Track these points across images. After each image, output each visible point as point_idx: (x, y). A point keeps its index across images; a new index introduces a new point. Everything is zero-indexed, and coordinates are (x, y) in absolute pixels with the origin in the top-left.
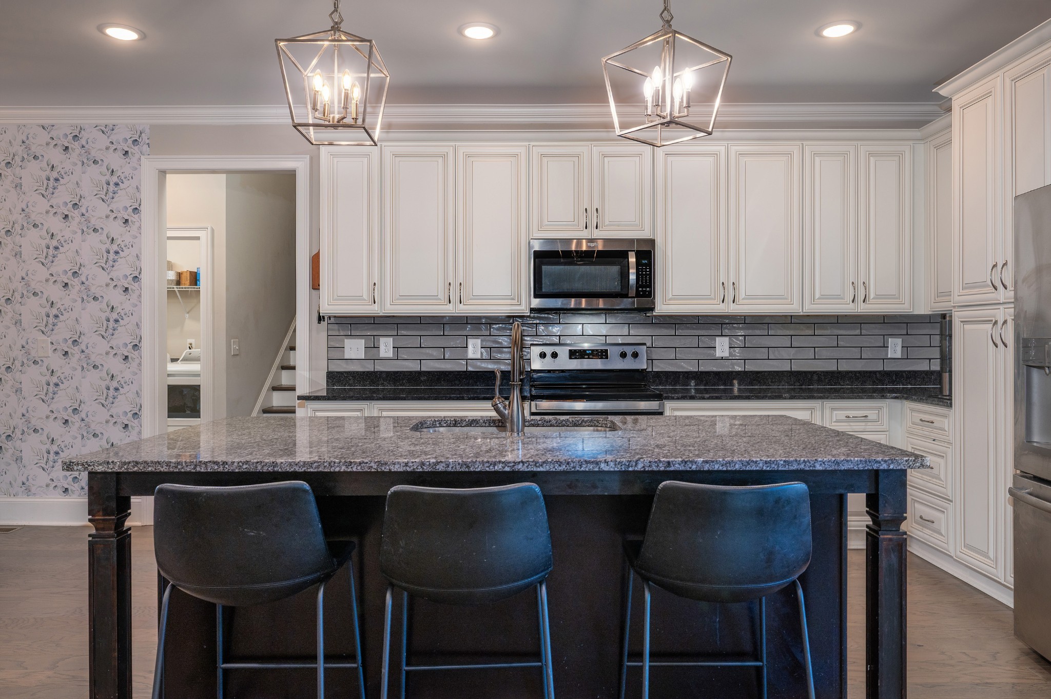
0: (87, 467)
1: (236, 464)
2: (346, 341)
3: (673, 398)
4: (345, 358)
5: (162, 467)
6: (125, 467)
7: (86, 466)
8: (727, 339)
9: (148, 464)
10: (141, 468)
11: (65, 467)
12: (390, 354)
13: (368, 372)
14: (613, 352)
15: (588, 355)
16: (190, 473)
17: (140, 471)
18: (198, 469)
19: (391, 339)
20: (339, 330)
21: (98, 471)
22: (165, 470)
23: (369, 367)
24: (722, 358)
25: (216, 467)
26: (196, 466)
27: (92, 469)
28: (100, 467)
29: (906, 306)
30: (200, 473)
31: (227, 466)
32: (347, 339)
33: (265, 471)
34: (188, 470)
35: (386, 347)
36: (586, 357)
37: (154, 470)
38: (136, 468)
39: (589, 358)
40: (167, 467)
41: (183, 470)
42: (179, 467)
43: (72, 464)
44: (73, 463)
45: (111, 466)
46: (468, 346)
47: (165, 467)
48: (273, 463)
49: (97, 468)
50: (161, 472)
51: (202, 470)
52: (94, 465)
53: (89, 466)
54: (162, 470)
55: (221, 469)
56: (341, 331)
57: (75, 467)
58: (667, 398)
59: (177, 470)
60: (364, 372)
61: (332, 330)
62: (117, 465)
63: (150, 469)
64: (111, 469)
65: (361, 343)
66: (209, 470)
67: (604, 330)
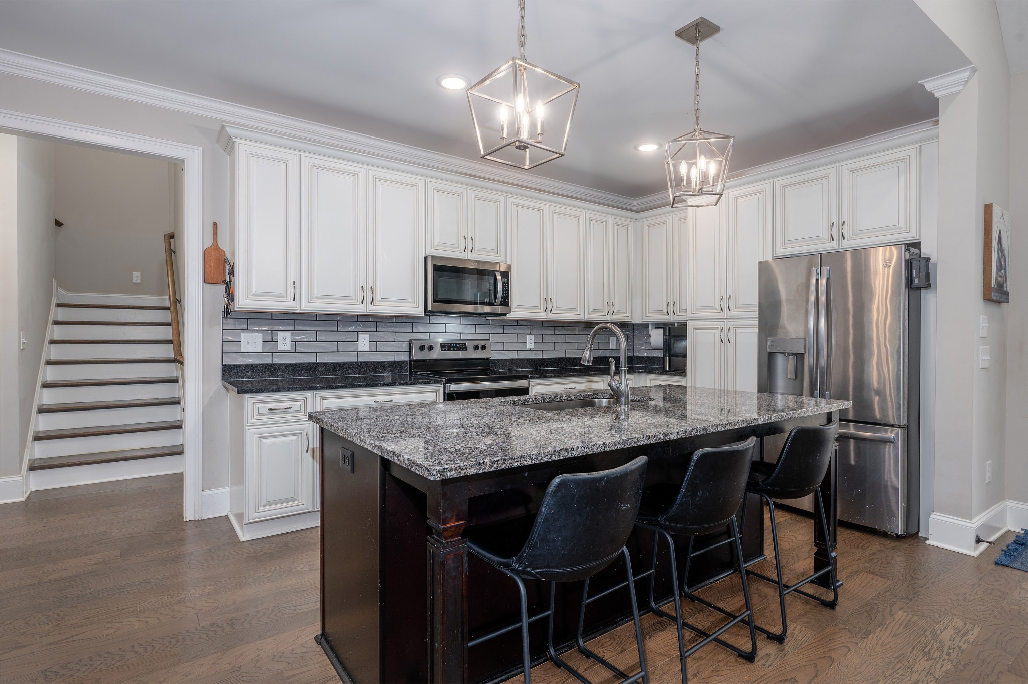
0: (460, 472)
1: (580, 449)
2: (243, 334)
3: (534, 378)
4: (242, 352)
5: (526, 460)
6: (495, 466)
7: (459, 470)
8: (533, 336)
9: (514, 460)
10: (508, 464)
11: (439, 475)
12: (288, 347)
13: (267, 364)
14: (470, 345)
15: (454, 347)
16: (547, 462)
17: (507, 467)
18: (553, 458)
19: (289, 334)
20: (235, 324)
21: (471, 474)
22: (528, 463)
23: (267, 361)
24: (530, 350)
25: (566, 454)
26: (551, 455)
27: (465, 473)
28: (473, 469)
29: (630, 318)
30: (554, 461)
31: (573, 452)
32: (244, 333)
33: (598, 452)
34: (546, 460)
35: (284, 341)
36: (452, 349)
37: (519, 464)
38: (504, 466)
39: (454, 350)
40: (530, 460)
41: (542, 461)
42: (539, 458)
43: (445, 471)
44: (447, 469)
45: (482, 467)
46: (359, 341)
47: (528, 460)
48: (604, 444)
49: (469, 471)
50: (525, 466)
51: (556, 459)
52: (466, 468)
53: (462, 469)
54: (526, 463)
55: (569, 456)
56: (237, 326)
57: (449, 473)
58: (531, 378)
59: (538, 462)
60: (263, 365)
61: (228, 324)
62: (488, 465)
63: (516, 464)
64: (483, 470)
65: (259, 337)
66: (561, 458)
67: (460, 328)
